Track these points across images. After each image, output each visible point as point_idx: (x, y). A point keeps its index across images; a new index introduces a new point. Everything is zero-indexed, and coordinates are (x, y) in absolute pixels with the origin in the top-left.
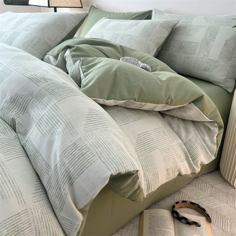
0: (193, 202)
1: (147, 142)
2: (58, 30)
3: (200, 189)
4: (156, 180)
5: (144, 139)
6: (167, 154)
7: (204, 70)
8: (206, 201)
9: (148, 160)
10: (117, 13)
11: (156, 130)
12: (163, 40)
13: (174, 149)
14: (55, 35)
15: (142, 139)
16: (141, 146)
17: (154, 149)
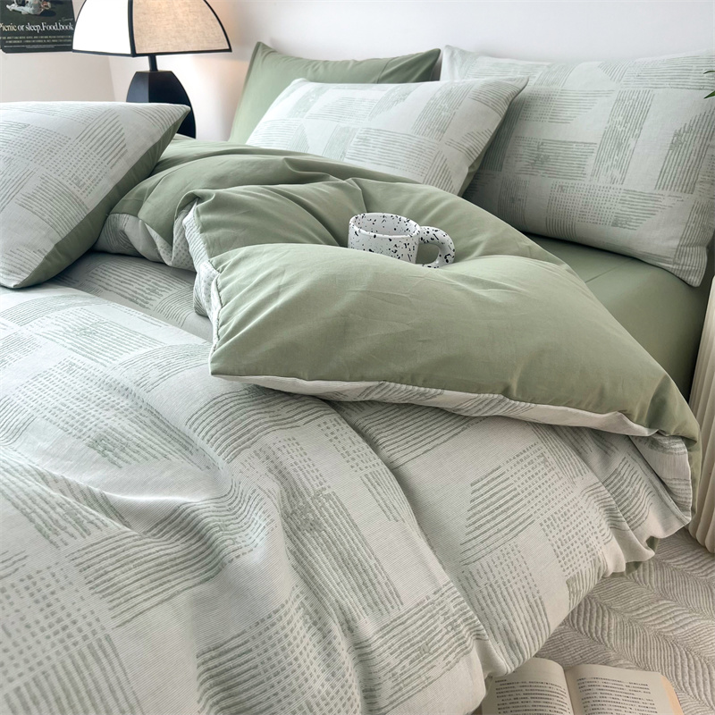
1: (500, 506)
5: (491, 496)
6: (564, 533)
7: (615, 224)
8: (651, 616)
9: (510, 564)
10: (335, 63)
11: (522, 457)
12: (485, 140)
16: (484, 520)
17: (524, 525)
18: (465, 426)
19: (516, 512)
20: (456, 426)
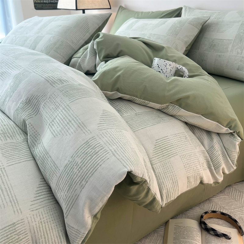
0: (224, 212)
2: (80, 32)
3: (233, 198)
4: (176, 188)
7: (238, 69)
8: (239, 212)
9: (167, 167)
11: (177, 135)
12: (192, 38)
13: (197, 156)
14: (78, 37)
15: (160, 144)
16: (159, 152)
19: (171, 150)
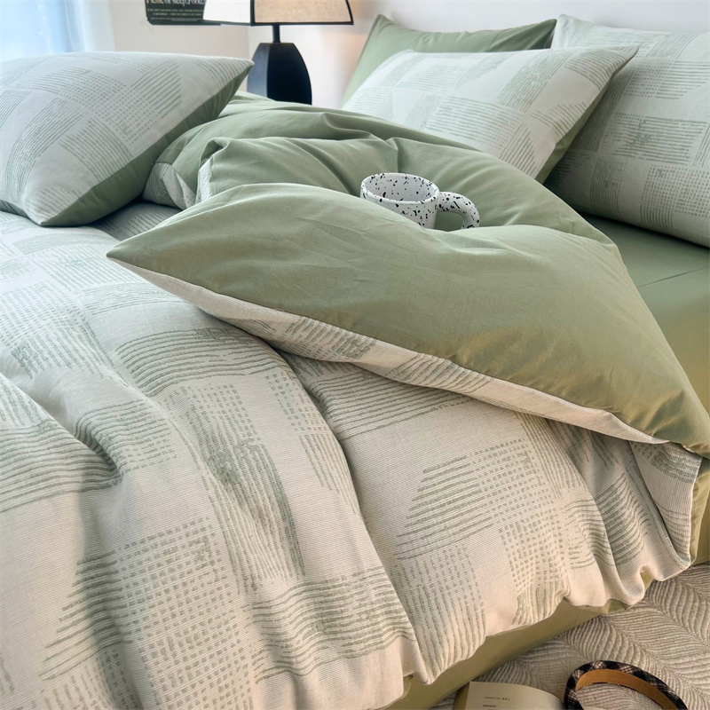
0: (643, 668)
6: (526, 544)
8: (692, 668)
12: (577, 114)
17: (478, 527)
18: (436, 406)
19: (472, 510)
20: (425, 404)
